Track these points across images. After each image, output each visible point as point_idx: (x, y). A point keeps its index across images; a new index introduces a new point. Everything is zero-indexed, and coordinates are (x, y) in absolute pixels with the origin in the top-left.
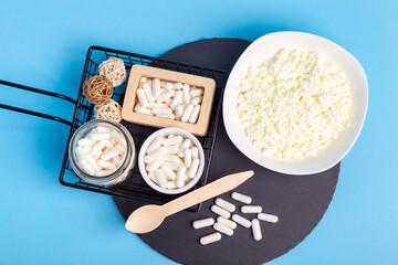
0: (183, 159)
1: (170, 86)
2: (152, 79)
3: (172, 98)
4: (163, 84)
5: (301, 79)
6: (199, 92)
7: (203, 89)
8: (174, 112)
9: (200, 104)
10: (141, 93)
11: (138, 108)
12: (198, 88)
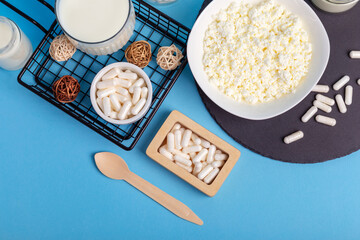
0: (132, 95)
1: (199, 141)
2: (186, 128)
3: (197, 153)
4: (194, 137)
5: (272, 33)
6: (223, 157)
7: (228, 156)
8: (193, 166)
9: (220, 168)
10: (171, 137)
11: (163, 150)
12: (223, 153)
